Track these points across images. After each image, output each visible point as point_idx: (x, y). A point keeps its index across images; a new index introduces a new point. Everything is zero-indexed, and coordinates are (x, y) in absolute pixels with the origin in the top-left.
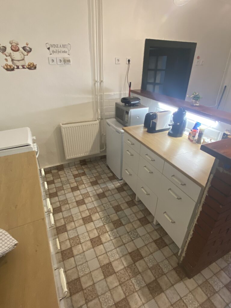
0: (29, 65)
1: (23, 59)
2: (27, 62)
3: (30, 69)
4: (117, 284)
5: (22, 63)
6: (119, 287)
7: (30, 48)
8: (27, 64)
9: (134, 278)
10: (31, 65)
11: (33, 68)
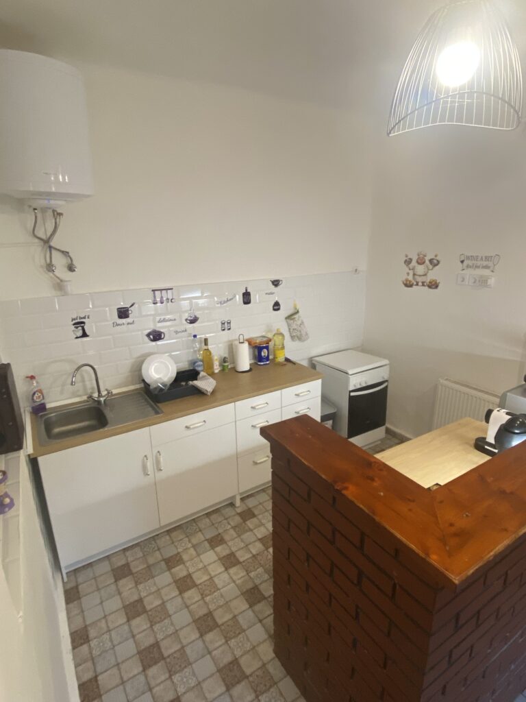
0: (430, 282)
1: (425, 275)
2: (428, 279)
3: (430, 287)
4: (254, 552)
5: (423, 279)
6: (251, 555)
7: (438, 261)
8: (428, 281)
9: (263, 570)
10: (433, 283)
11: (433, 287)
